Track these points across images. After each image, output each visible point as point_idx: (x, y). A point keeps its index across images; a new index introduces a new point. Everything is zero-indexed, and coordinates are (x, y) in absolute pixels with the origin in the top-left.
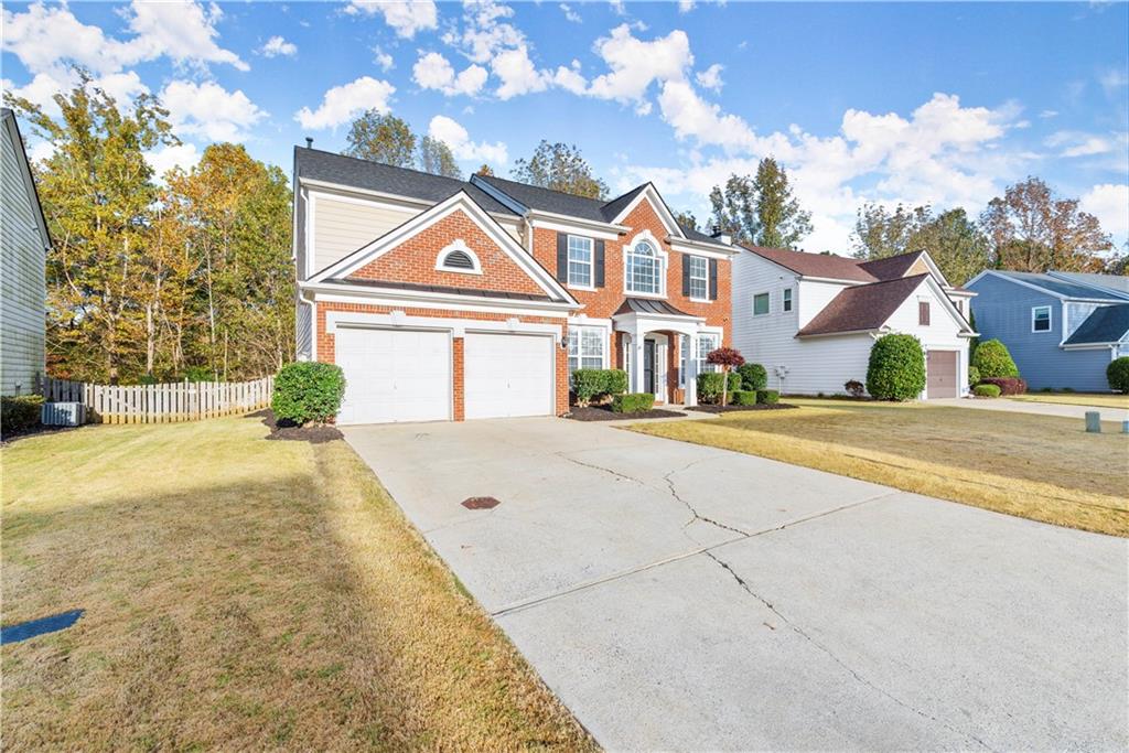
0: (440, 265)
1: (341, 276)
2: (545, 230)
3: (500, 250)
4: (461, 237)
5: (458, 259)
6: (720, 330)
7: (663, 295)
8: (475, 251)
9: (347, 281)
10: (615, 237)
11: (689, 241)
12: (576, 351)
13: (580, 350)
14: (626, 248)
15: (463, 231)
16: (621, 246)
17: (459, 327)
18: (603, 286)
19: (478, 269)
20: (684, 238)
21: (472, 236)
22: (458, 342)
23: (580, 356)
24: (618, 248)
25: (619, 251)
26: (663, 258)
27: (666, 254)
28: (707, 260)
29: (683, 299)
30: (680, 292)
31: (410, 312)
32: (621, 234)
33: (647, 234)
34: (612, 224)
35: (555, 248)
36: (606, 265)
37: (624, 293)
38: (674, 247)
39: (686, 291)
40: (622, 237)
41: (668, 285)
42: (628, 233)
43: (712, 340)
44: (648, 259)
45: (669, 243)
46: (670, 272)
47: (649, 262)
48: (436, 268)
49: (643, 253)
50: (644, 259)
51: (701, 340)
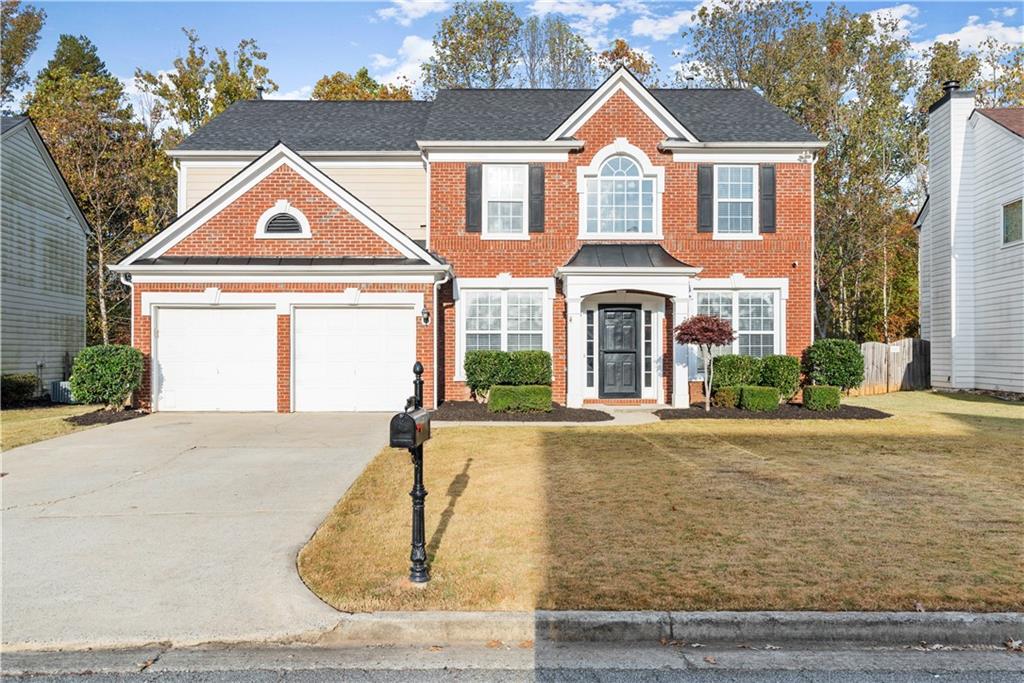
0: (260, 232)
1: (155, 256)
2: (449, 164)
3: (335, 205)
4: (283, 197)
5: (284, 223)
6: (783, 283)
7: (656, 234)
8: (304, 211)
9: (164, 260)
10: (564, 157)
11: (701, 144)
12: (497, 324)
13: (504, 323)
14: (581, 171)
15: (290, 189)
16: (575, 170)
17: (283, 302)
18: (542, 231)
19: (306, 232)
20: (693, 141)
21: (299, 191)
23: (504, 332)
24: (568, 172)
25: (570, 177)
26: (655, 176)
27: (660, 171)
28: (756, 169)
29: (698, 237)
30: (692, 226)
31: (226, 288)
32: (573, 152)
33: (621, 144)
34: (552, 140)
35: (463, 186)
36: (547, 200)
37: (579, 238)
38: (677, 158)
39: (705, 225)
40: (574, 155)
41: (664, 219)
42: (586, 149)
43: (768, 300)
44: (629, 182)
45: (669, 152)
46: (672, 196)
47: (632, 185)
48: (256, 236)
49: (619, 174)
50: (622, 182)
51: (741, 301)
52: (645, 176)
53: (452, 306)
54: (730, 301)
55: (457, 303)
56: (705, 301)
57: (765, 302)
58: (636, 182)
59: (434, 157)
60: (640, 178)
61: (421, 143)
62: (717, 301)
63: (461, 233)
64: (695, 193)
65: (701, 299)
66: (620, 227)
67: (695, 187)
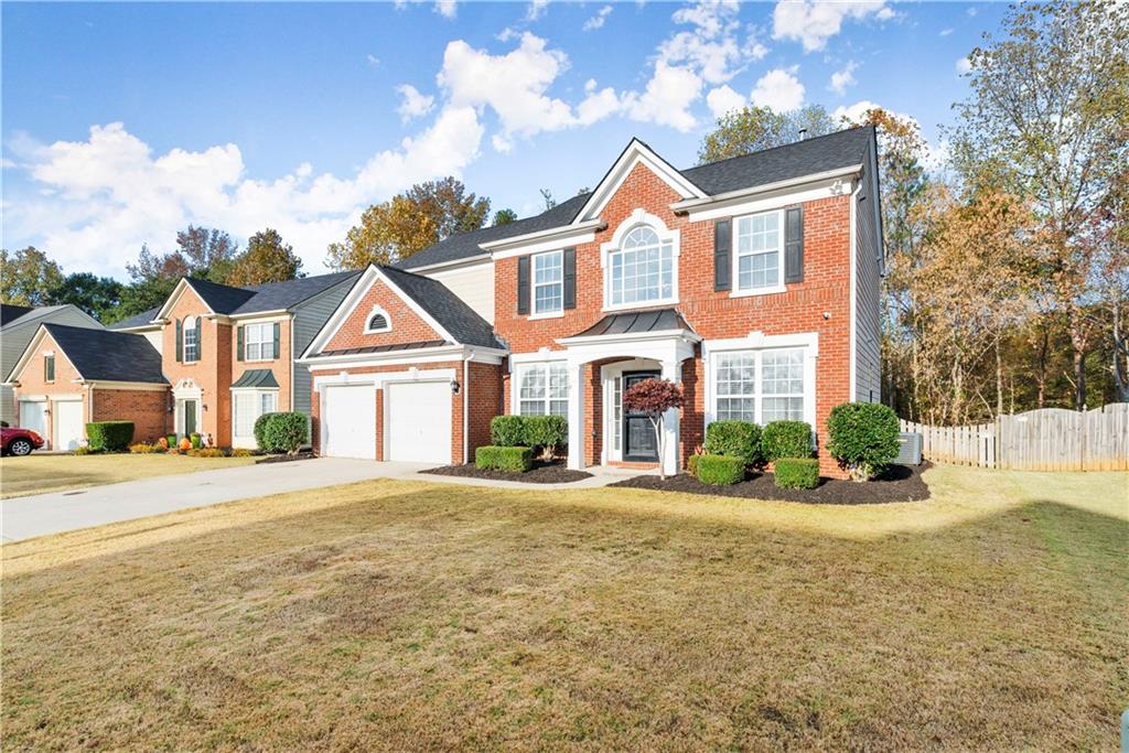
1: (319, 352)
2: (506, 259)
3: (405, 304)
5: (378, 322)
6: (812, 339)
7: (674, 299)
9: (324, 353)
10: (591, 237)
11: (712, 199)
12: (542, 392)
13: (548, 392)
14: (604, 247)
16: (599, 246)
17: (379, 379)
18: (575, 308)
19: (390, 326)
20: (702, 196)
22: (380, 393)
23: (547, 399)
24: (593, 249)
25: (596, 254)
26: (672, 241)
27: (675, 235)
28: (782, 213)
29: (715, 296)
30: (709, 286)
31: (352, 371)
32: (598, 230)
33: (638, 215)
34: (576, 224)
35: (516, 276)
36: (578, 278)
37: (603, 310)
38: (693, 218)
39: (722, 282)
40: (600, 234)
41: (680, 283)
42: (610, 226)
43: (797, 359)
44: (650, 250)
45: (685, 214)
46: (688, 258)
47: (653, 253)
48: (365, 333)
49: (642, 244)
50: (644, 251)
51: (765, 362)
52: (665, 242)
53: (509, 378)
54: (752, 363)
55: (512, 375)
56: (725, 364)
57: (793, 362)
58: (657, 249)
59: (497, 256)
60: (660, 245)
61: (482, 246)
62: (739, 363)
63: (515, 316)
64: (712, 251)
65: (721, 362)
66: (642, 297)
67: (712, 245)
